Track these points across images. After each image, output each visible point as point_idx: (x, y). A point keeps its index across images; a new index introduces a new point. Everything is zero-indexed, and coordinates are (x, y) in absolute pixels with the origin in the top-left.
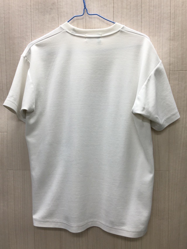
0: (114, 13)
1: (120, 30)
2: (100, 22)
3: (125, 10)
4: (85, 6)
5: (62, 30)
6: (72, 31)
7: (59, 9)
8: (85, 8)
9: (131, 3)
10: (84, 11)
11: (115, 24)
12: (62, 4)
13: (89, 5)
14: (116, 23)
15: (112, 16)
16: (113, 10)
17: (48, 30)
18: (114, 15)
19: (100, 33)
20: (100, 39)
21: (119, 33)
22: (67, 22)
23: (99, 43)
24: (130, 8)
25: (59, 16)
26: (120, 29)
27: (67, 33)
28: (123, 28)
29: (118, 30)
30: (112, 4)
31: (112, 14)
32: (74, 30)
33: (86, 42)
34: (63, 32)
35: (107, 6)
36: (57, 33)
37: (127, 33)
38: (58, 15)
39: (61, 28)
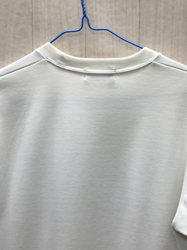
0: (141, 25)
1: (151, 63)
2: (113, 41)
3: (162, 21)
4: (84, 13)
5: (40, 58)
6: (59, 61)
7: (34, 15)
8: (85, 16)
9: (173, 8)
10: (82, 22)
11: (142, 50)
12: (39, 6)
13: (92, 8)
14: (145, 48)
15: (137, 30)
16: (138, 19)
17: (13, 55)
18: (141, 30)
19: (113, 67)
20: (113, 78)
21: (149, 67)
22: (49, 43)
23: (111, 85)
24: (173, 18)
25: (34, 28)
26: (151, 60)
27: (50, 65)
28: (158, 58)
29: (148, 62)
30: (138, 8)
31: (138, 27)
32: (63, 59)
33: (86, 83)
34: (41, 62)
35: (126, 12)
36: (30, 63)
37: (166, 68)
38: (32, 26)
39: (38, 54)
